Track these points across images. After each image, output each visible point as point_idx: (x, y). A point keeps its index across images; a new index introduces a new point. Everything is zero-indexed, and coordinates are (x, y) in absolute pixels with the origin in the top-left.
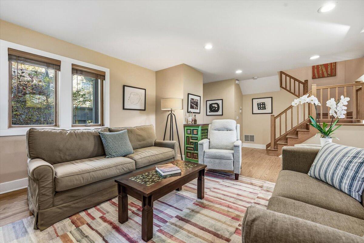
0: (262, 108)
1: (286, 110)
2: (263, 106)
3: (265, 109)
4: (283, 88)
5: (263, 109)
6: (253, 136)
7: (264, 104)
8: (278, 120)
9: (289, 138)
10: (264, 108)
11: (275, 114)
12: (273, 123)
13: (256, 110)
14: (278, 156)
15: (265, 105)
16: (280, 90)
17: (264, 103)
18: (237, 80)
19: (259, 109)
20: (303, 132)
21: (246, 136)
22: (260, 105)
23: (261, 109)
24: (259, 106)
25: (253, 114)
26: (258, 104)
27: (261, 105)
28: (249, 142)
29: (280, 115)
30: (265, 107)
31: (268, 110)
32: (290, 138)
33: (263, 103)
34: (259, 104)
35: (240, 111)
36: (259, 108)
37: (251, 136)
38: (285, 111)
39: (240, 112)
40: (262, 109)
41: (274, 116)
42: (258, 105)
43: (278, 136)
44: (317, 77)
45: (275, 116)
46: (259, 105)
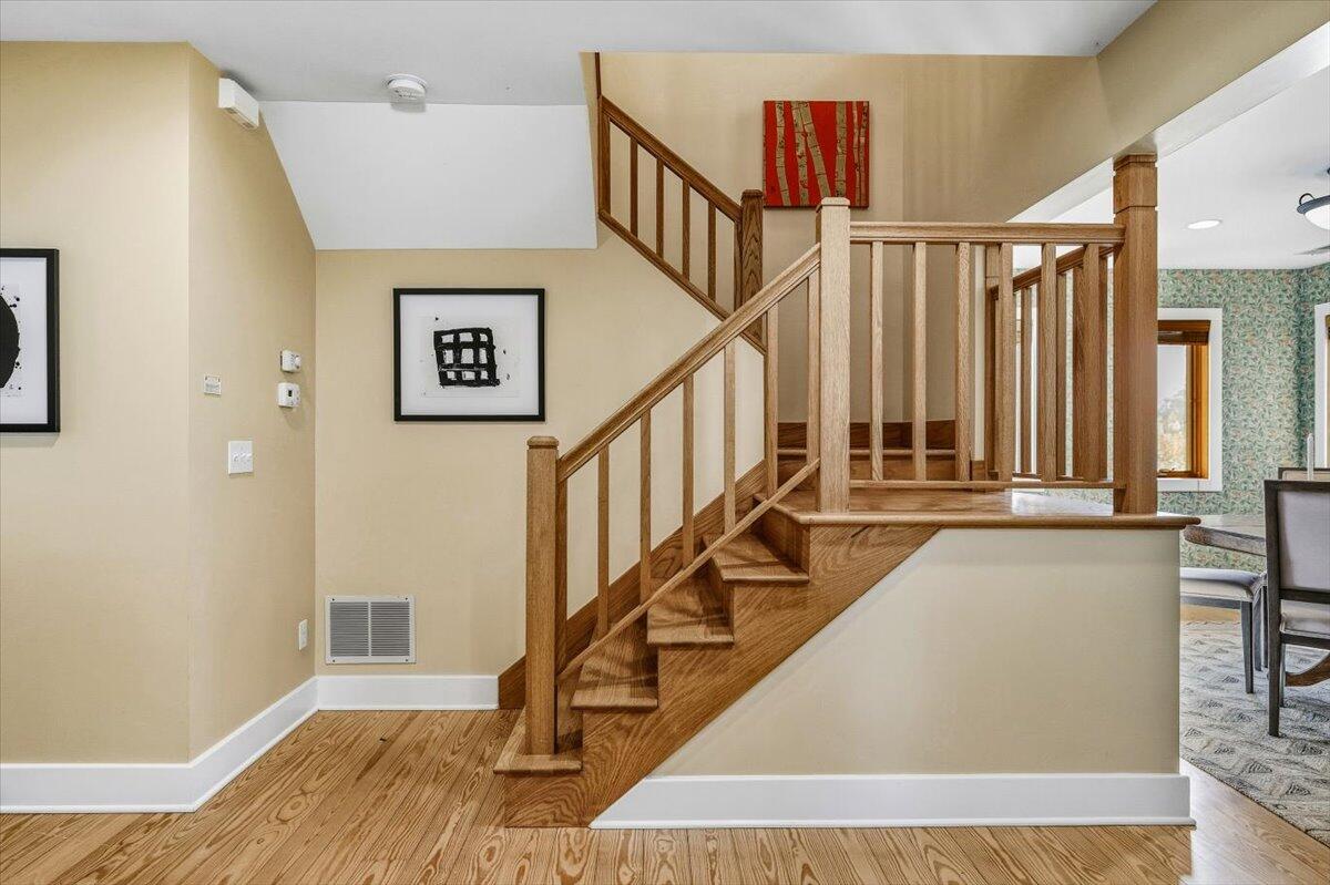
0: (469, 375)
1: (645, 395)
2: (476, 356)
3: (493, 381)
4: (615, 226)
5: (478, 382)
6: (400, 611)
7: (482, 339)
8: (583, 485)
9: (666, 647)
10: (484, 375)
11: (566, 429)
12: (547, 516)
13: (423, 391)
14: (583, 824)
15: (490, 348)
16: (594, 246)
17: (488, 332)
18: (229, 74)
19: (445, 381)
20: (763, 593)
21: (341, 613)
22: (457, 347)
23: (460, 381)
24: (449, 356)
25: (399, 417)
26: (438, 335)
27: (467, 345)
28: (370, 659)
29: (597, 441)
30: (491, 366)
31: (515, 392)
32: (675, 646)
33: (476, 332)
34: (448, 339)
35: (283, 387)
36: (451, 375)
37: (380, 608)
38: (639, 409)
39: (283, 399)
40: (469, 383)
41: (552, 445)
42: (440, 347)
43: (582, 591)
44: (786, 201)
45: (564, 450)
46: (448, 346)
